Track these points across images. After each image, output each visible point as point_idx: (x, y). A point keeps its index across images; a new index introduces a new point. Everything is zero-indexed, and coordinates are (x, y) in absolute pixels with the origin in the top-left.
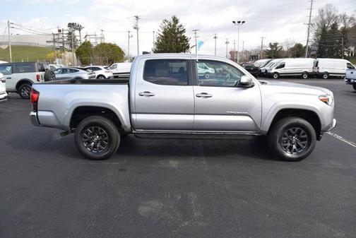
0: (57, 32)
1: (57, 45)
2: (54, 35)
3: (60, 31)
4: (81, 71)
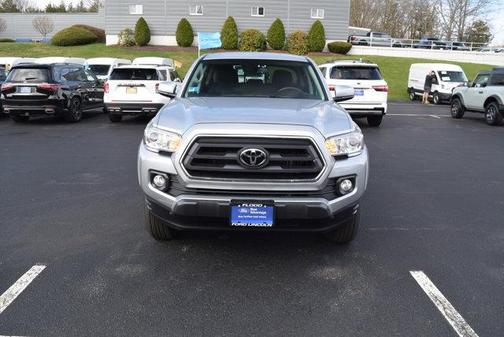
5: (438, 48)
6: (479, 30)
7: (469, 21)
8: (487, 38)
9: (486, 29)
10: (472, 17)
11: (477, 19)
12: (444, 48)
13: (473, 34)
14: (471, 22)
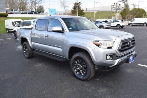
0: (113, 5)
1: (113, 10)
2: (112, 6)
3: (114, 4)
4: (103, 22)
5: (35, 14)
6: (41, 8)
7: (37, 6)
8: (43, 11)
9: (43, 8)
10: (38, 4)
11: (39, 5)
12: (37, 14)
13: (39, 10)
14: (38, 6)
